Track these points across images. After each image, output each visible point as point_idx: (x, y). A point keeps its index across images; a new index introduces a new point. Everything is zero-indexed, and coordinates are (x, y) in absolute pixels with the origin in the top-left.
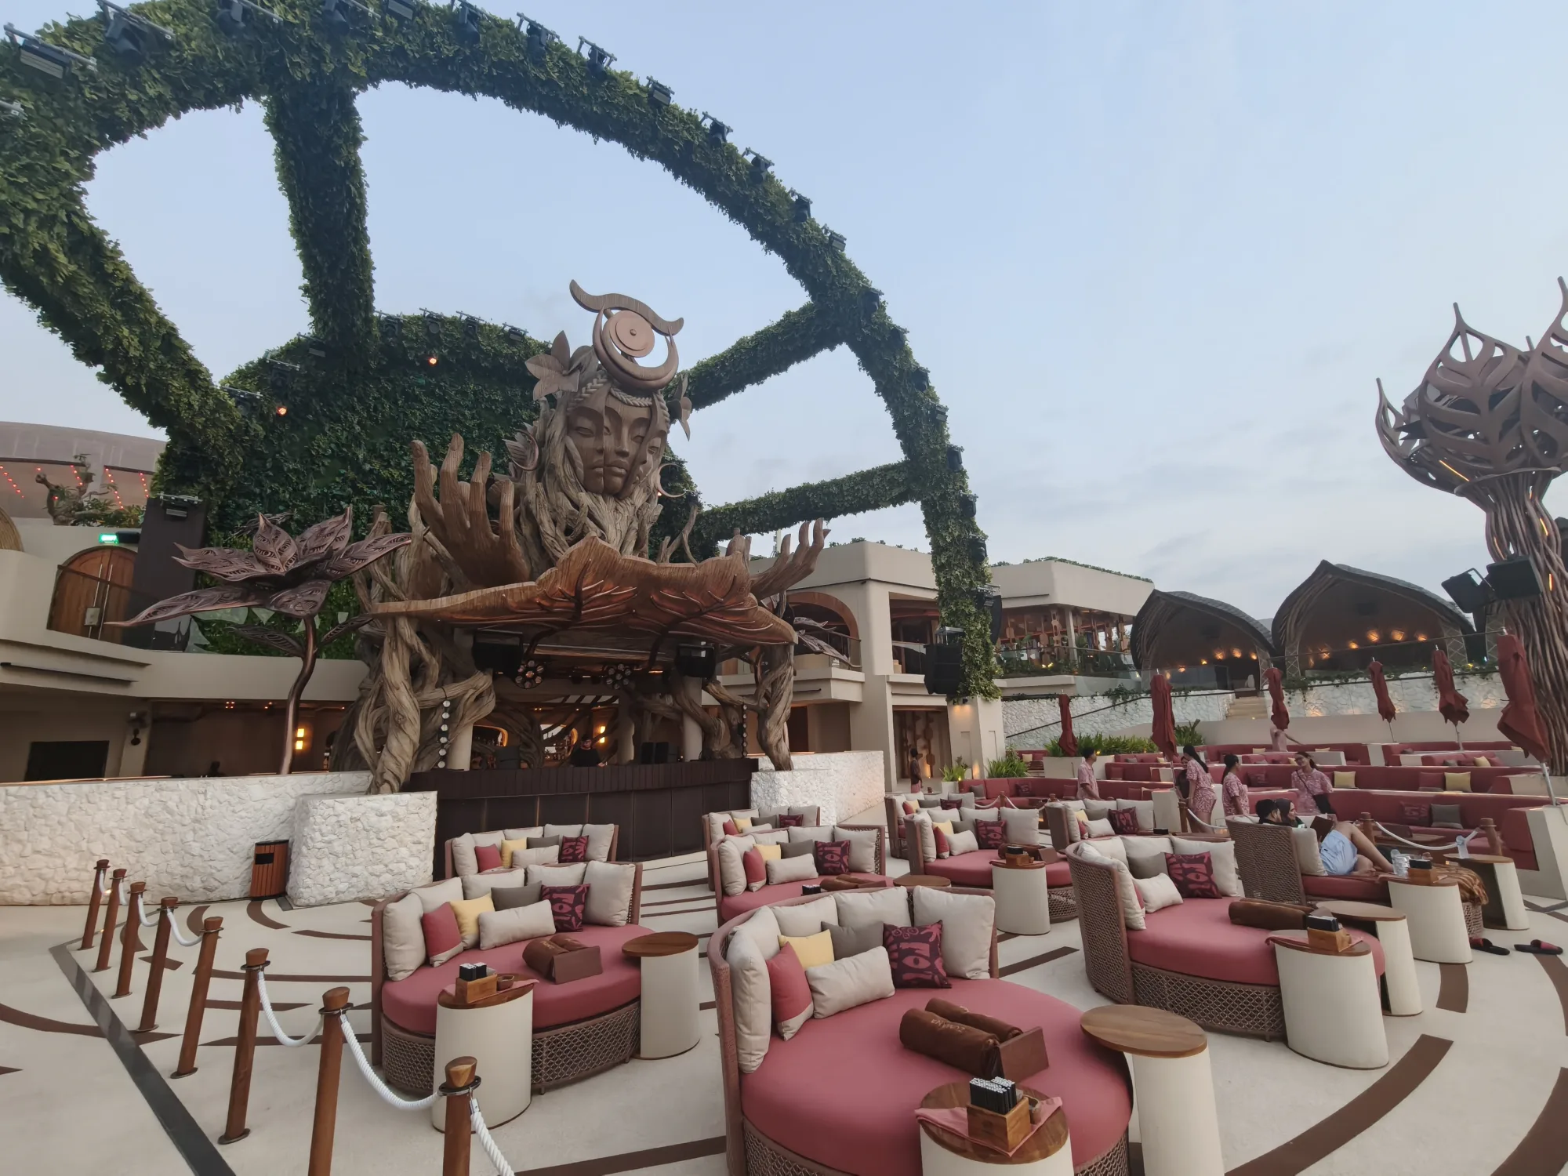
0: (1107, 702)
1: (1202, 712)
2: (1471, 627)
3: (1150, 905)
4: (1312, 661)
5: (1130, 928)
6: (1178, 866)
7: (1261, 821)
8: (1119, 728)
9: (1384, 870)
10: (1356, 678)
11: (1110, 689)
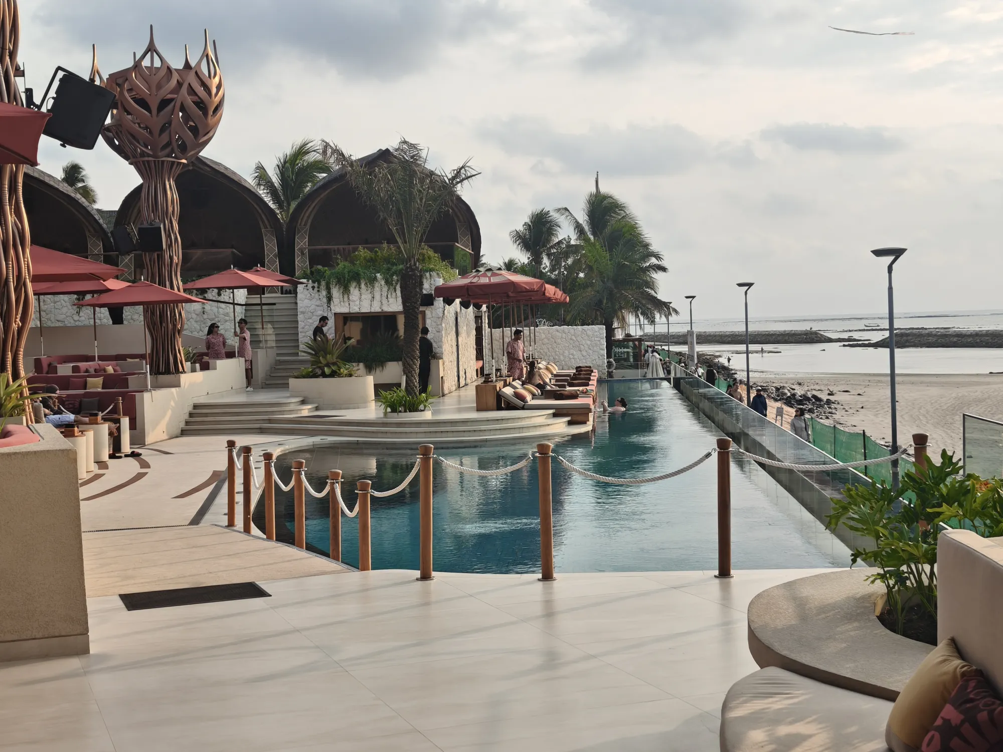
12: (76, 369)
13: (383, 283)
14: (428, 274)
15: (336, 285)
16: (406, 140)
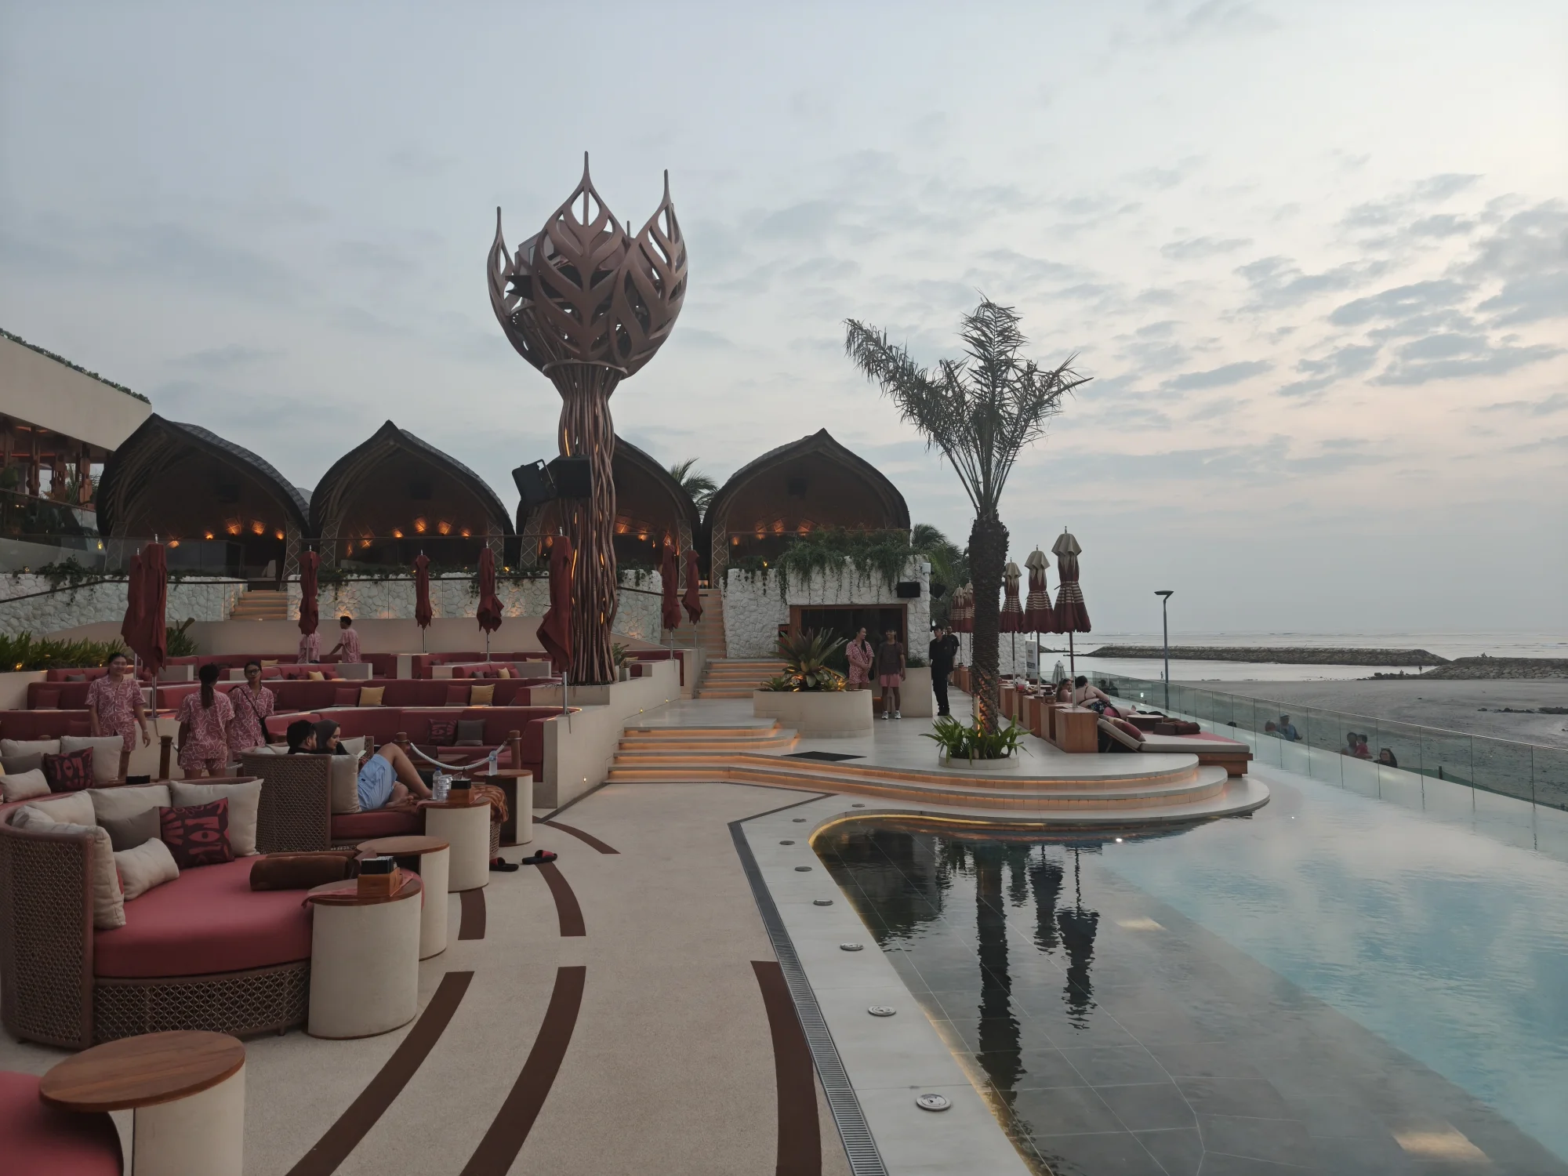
0: (41, 584)
1: (196, 607)
2: (512, 526)
3: (132, 888)
4: (350, 550)
5: (99, 929)
6: (178, 823)
7: (291, 751)
8: (57, 628)
9: (420, 795)
10: (397, 575)
11: (51, 564)
12: (457, 672)
13: (853, 567)
14: (911, 558)
15: (793, 569)
16: (991, 301)
